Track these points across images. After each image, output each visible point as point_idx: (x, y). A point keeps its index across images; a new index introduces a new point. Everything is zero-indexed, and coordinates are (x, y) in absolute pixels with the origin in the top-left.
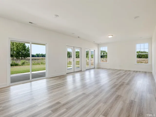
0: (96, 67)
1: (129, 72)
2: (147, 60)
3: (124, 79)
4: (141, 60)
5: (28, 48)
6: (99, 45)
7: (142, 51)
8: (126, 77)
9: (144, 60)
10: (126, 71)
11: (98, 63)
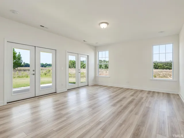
0: (90, 84)
4: (158, 72)
5: (19, 55)
6: (96, 48)
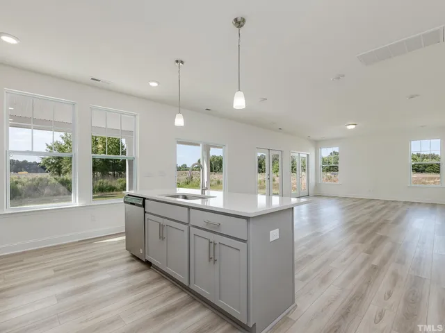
0: (311, 193)
1: (393, 204)
2: (439, 178)
3: (385, 215)
4: (423, 178)
6: (317, 144)
7: (425, 153)
8: (389, 211)
9: (432, 178)
10: (386, 202)
11: (317, 185)
